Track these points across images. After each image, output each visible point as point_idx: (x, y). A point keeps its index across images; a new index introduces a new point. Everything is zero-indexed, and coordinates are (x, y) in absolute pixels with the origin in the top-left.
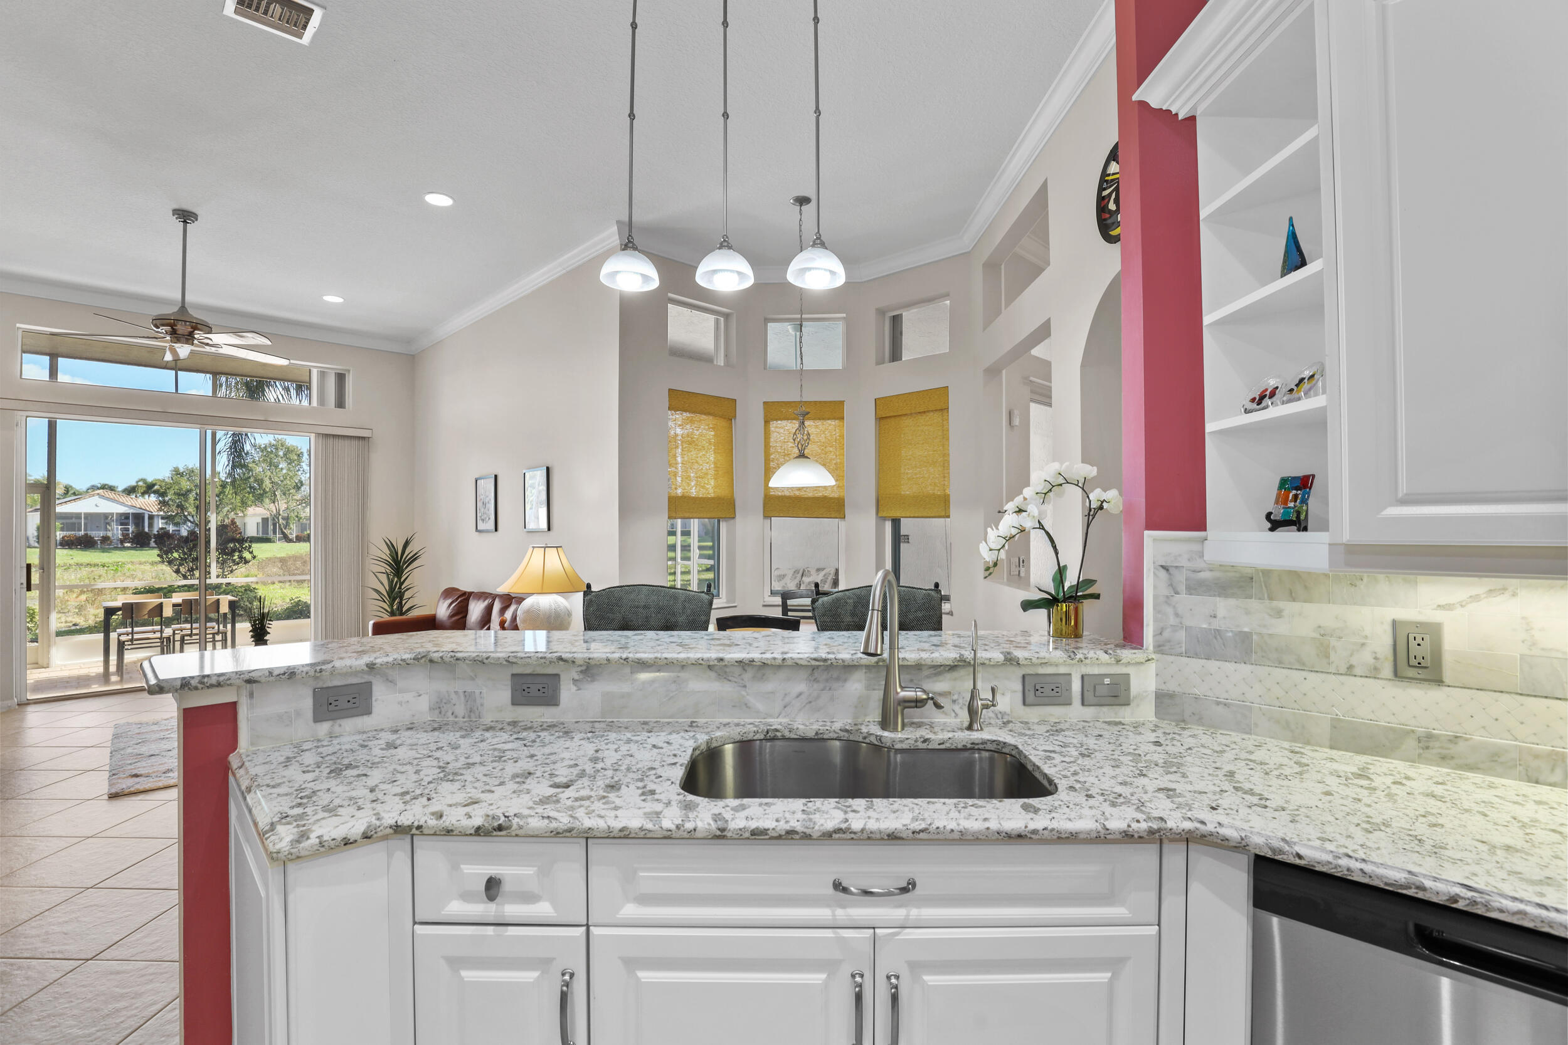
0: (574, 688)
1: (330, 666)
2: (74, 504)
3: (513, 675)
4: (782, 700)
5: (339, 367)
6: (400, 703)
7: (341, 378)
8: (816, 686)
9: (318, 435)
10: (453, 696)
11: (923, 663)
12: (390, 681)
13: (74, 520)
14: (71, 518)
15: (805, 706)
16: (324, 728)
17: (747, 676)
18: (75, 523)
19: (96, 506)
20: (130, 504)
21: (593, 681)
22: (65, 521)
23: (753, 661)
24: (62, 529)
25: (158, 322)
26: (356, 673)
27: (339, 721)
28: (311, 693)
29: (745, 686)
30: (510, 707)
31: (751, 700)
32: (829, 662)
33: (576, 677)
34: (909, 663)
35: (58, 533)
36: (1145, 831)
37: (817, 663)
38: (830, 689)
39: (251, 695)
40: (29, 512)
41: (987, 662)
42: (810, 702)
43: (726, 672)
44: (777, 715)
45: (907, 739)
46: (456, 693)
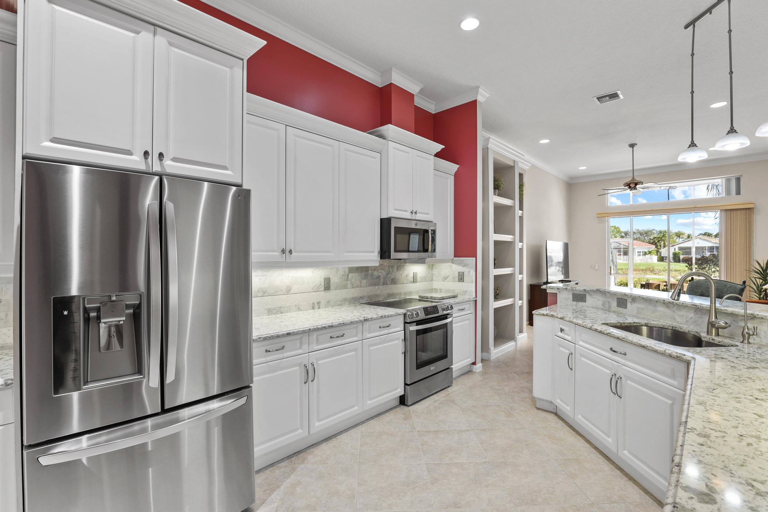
0: (630, 304)
1: (575, 288)
2: (688, 243)
3: (617, 298)
4: (686, 319)
5: (737, 175)
6: (593, 301)
7: (738, 180)
8: (697, 316)
9: (721, 210)
10: (606, 302)
11: (734, 313)
12: (590, 294)
13: (688, 250)
14: (687, 249)
15: (693, 323)
16: (575, 303)
17: (675, 308)
18: (689, 251)
19: (698, 243)
20: (715, 242)
21: (635, 303)
22: (684, 251)
23: (673, 303)
24: (683, 254)
25: (625, 185)
26: (581, 291)
27: (578, 302)
28: (572, 294)
29: (674, 312)
30: (617, 307)
31: (676, 317)
32: (698, 307)
33: (631, 301)
34: (728, 312)
35: (681, 256)
36: (675, 356)
37: (694, 306)
38: (702, 318)
39: (560, 292)
40: (671, 247)
41: (764, 317)
42: (695, 322)
43: (668, 306)
44: (684, 324)
45: (706, 337)
46: (606, 301)
